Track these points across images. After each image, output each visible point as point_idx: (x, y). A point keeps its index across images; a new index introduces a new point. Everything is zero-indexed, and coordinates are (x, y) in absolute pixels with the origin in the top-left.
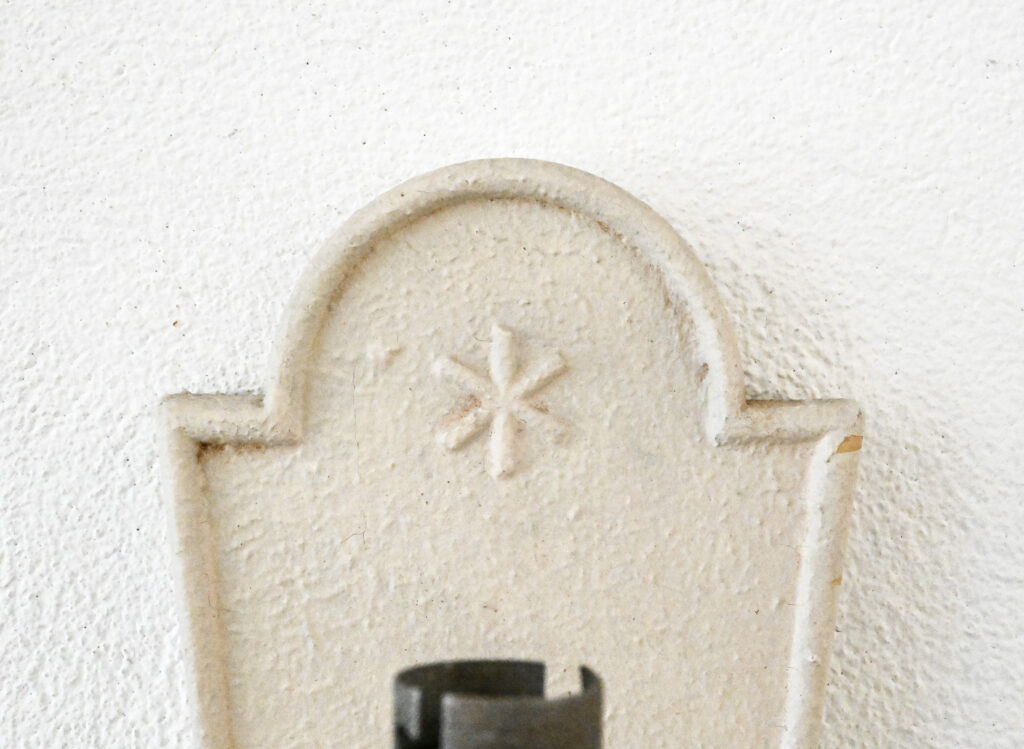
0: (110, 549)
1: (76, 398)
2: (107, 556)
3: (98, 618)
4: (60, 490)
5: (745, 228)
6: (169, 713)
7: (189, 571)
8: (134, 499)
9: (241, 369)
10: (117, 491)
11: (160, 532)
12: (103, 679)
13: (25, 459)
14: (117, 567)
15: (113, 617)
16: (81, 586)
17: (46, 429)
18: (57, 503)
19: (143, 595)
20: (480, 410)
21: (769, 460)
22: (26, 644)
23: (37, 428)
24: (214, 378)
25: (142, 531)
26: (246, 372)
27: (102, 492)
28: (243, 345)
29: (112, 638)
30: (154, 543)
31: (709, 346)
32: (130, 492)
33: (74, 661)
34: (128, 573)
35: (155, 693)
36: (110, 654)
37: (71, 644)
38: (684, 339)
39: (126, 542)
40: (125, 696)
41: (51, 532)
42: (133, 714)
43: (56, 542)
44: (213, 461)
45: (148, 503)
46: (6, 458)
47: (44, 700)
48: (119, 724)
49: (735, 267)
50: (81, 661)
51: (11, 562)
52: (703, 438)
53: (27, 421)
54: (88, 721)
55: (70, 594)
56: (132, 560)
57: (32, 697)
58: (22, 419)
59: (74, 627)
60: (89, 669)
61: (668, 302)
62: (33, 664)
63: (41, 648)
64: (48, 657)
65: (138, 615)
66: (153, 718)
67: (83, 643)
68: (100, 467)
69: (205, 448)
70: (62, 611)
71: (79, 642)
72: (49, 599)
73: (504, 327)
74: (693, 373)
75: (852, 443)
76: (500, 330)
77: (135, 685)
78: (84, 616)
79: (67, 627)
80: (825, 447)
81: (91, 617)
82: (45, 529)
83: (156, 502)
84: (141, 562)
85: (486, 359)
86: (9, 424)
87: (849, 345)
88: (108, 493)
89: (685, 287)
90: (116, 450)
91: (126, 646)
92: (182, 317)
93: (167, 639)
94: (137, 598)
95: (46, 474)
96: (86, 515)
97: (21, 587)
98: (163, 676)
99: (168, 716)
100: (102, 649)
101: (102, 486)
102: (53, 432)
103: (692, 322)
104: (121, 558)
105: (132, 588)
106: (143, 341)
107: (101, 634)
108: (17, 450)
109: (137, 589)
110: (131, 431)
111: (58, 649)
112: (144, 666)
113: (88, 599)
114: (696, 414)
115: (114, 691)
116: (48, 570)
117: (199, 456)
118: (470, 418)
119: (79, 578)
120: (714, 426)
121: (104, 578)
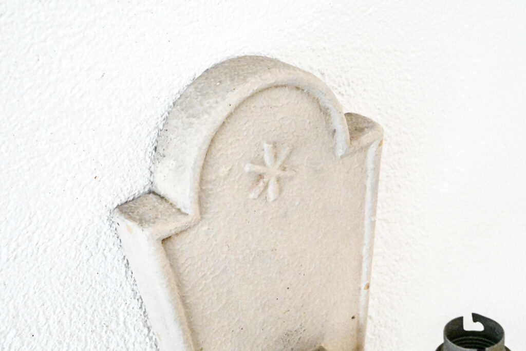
0: (87, 287)
1: (56, 230)
2: (87, 290)
3: (89, 317)
4: (59, 273)
5: (314, 50)
6: (127, 337)
8: (94, 262)
9: (129, 186)
10: (85, 262)
11: (108, 270)
12: (96, 339)
13: (38, 267)
14: (93, 292)
15: (95, 314)
16: (78, 308)
17: (45, 251)
18: (59, 279)
19: (106, 298)
20: (265, 180)
22: (60, 343)
23: (41, 251)
24: (118, 195)
25: (100, 273)
26: (132, 186)
27: (78, 265)
28: (128, 175)
29: (97, 322)
30: (107, 275)
32: (91, 260)
33: (83, 338)
34: (98, 293)
35: (120, 333)
36: (98, 328)
37: (80, 333)
38: (328, 122)
39: (94, 281)
40: (108, 341)
41: (59, 292)
42: (113, 346)
43: (63, 296)
45: (100, 261)
46: (29, 271)
50: (86, 337)
51: (44, 314)
52: (336, 158)
53: (35, 251)
55: (75, 313)
56: (98, 287)
58: (33, 250)
59: (80, 325)
60: (90, 338)
63: (67, 341)
64: (71, 343)
65: (106, 307)
66: (122, 344)
67: (85, 330)
68: (75, 256)
69: (165, 240)
70: (72, 322)
71: (83, 330)
73: (268, 143)
74: (331, 134)
76: (267, 145)
77: (111, 335)
78: (83, 319)
79: (76, 328)
81: (86, 318)
82: (56, 293)
83: (104, 258)
84: (102, 286)
85: (263, 158)
86: (27, 255)
88: (81, 264)
90: (80, 244)
91: (104, 322)
92: (98, 173)
93: (120, 310)
94: (104, 301)
95: (51, 269)
96: (74, 278)
97: (51, 321)
98: (122, 325)
99: (127, 340)
100: (94, 328)
101: (78, 262)
102: (49, 250)
103: (330, 115)
104: (93, 288)
105: (101, 297)
106: (82, 192)
107: (92, 322)
108: (34, 265)
109: (103, 297)
110: (86, 233)
111: (75, 337)
112: (113, 326)
113: (83, 312)
114: (333, 149)
115: (103, 341)
116: (62, 308)
117: (163, 245)
118: (261, 184)
119: (77, 306)
120: (340, 152)
121: (88, 300)
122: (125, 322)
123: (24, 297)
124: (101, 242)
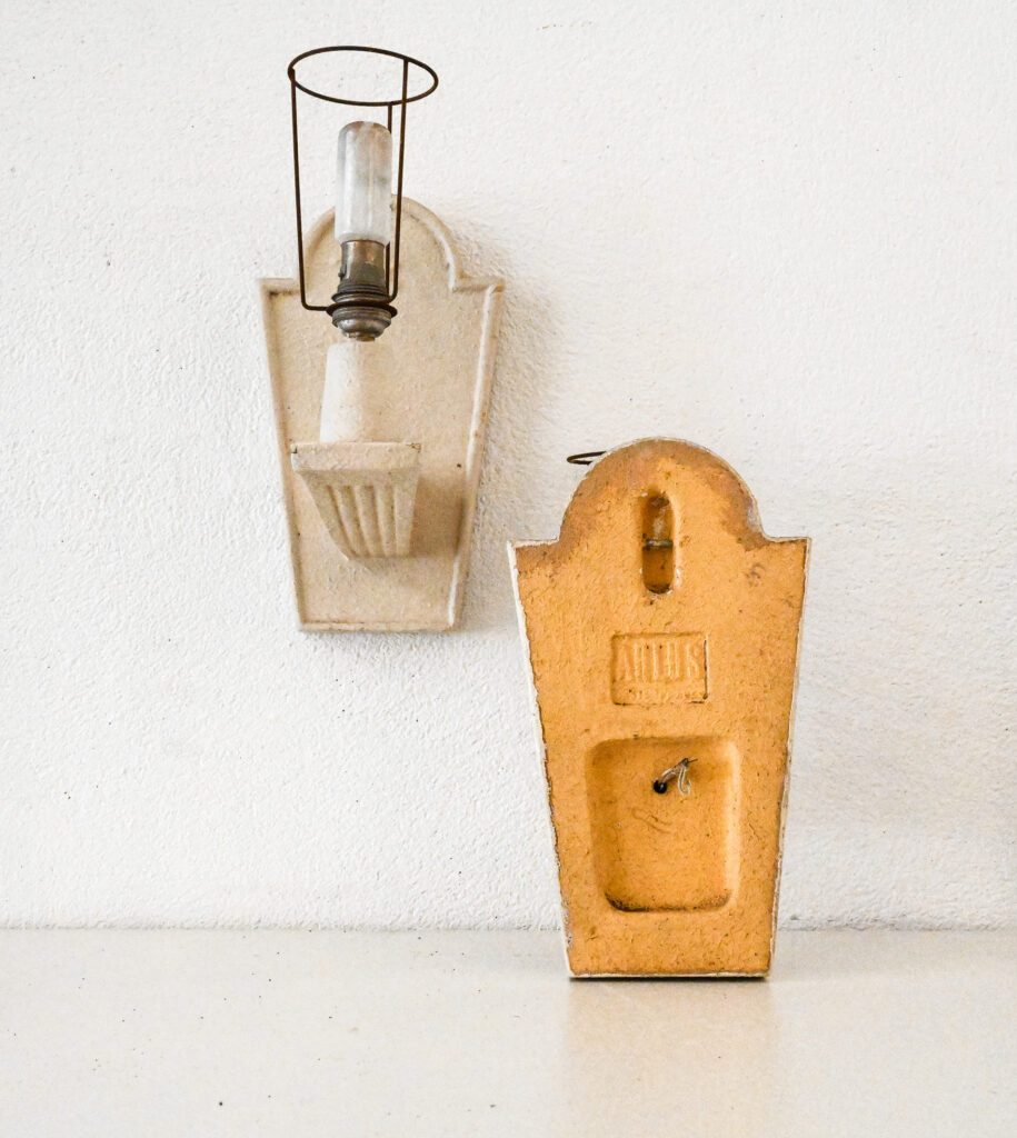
5: (472, 224)
7: (267, 335)
12: (229, 397)
17: (206, 304)
21: (471, 297)
29: (232, 382)
31: (450, 258)
33: (218, 390)
36: (232, 387)
37: (217, 384)
38: (441, 256)
42: (241, 410)
44: (275, 299)
47: (207, 406)
48: (235, 415)
49: (468, 239)
50: (221, 390)
52: (448, 289)
54: (224, 413)
55: (216, 366)
56: (240, 353)
57: (203, 403)
59: (218, 377)
61: (436, 243)
62: (202, 392)
66: (249, 412)
69: (273, 294)
71: (220, 383)
72: (209, 367)
74: (444, 267)
75: (499, 289)
79: (215, 378)
80: (489, 290)
87: (511, 267)
89: (441, 237)
90: (233, 311)
92: (257, 261)
98: (252, 395)
100: (229, 385)
102: (209, 305)
107: (228, 380)
112: (245, 392)
115: (233, 401)
116: (208, 356)
117: (271, 298)
119: (220, 359)
120: (452, 285)
121: (229, 359)
122: (255, 393)
123: (183, 333)
124: (249, 316)
